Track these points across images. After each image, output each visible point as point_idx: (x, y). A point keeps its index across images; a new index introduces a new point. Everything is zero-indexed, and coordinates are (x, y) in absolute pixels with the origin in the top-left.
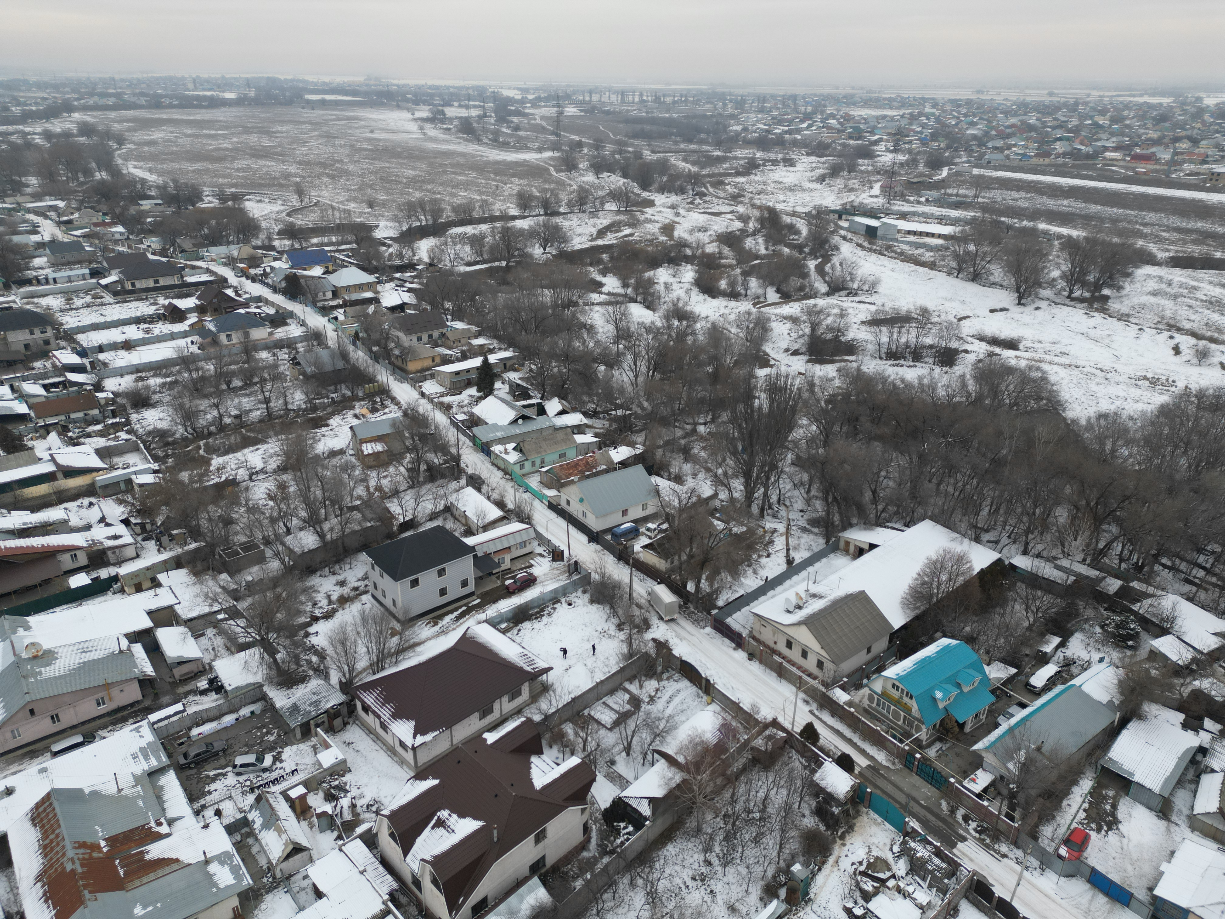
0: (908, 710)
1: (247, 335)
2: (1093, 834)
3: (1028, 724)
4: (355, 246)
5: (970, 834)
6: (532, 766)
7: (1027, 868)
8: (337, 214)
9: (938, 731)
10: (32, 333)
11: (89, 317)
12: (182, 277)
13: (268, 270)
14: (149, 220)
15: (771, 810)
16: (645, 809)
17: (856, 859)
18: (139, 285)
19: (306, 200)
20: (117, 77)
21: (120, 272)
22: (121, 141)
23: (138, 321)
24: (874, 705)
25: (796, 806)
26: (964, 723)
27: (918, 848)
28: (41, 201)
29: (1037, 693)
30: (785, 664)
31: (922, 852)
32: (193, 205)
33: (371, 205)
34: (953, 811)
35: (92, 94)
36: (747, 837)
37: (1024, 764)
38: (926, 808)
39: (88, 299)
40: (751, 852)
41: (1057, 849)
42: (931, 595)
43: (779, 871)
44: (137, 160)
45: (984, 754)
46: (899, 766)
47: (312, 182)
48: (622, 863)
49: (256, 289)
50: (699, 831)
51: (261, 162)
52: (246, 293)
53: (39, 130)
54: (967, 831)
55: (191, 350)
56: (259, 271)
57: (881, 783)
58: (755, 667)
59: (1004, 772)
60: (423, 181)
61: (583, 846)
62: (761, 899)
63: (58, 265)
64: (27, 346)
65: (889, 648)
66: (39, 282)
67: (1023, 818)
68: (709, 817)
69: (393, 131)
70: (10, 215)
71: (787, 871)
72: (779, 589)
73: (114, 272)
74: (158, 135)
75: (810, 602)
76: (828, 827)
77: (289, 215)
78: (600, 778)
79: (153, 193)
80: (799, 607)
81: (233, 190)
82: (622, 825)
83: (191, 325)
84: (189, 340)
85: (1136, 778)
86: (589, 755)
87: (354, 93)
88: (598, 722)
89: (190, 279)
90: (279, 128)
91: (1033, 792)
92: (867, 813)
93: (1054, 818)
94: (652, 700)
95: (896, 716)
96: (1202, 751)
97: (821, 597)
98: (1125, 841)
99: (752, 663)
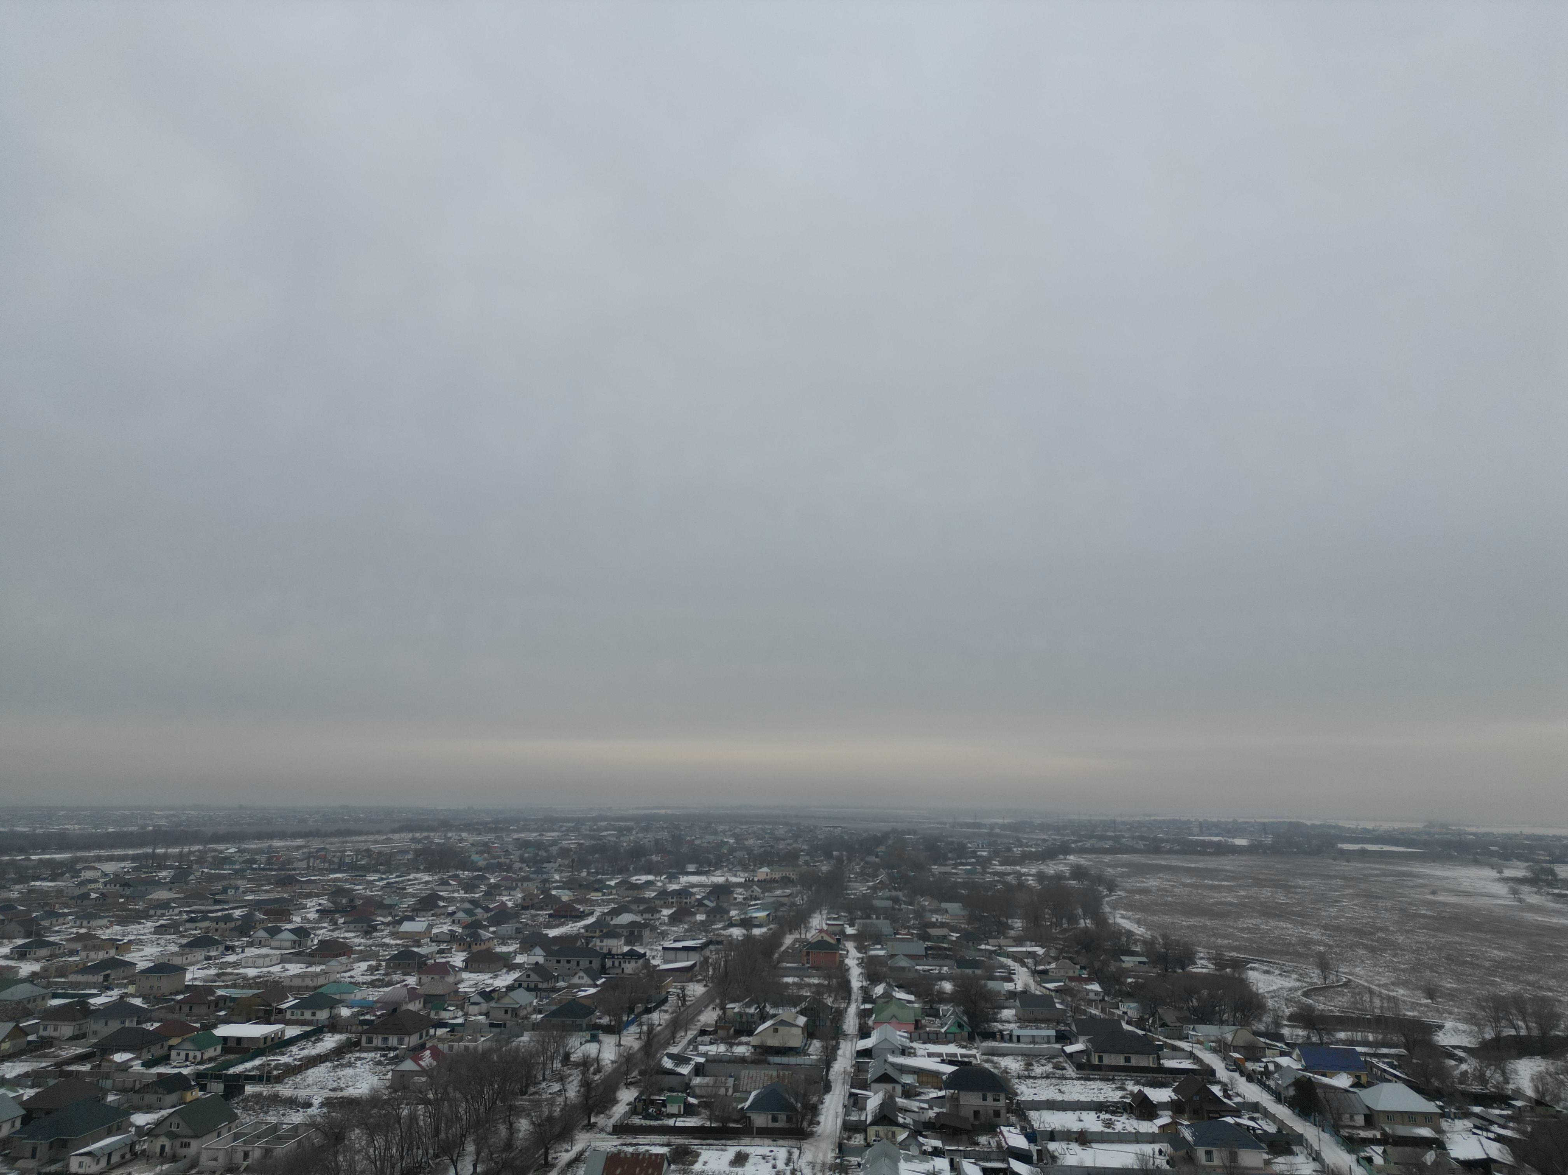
1: (1234, 1157)
4: (1403, 1051)
8: (1377, 1002)
10: (984, 1099)
11: (1045, 1092)
12: (1159, 1059)
13: (1271, 1067)
14: (1129, 980)
18: (1108, 1060)
19: (1332, 977)
20: (1118, 820)
21: (1089, 1041)
22: (1112, 887)
23: (1099, 1107)
28: (1021, 946)
32: (1183, 968)
33: (1431, 993)
35: (1090, 837)
39: (1049, 1068)
44: (1126, 909)
47: (1341, 954)
49: (1252, 1092)
51: (1273, 923)
52: (1238, 1095)
53: (1034, 871)
55: (1158, 1162)
56: (1258, 1067)
60: (1520, 969)
63: (1024, 1021)
64: (976, 1113)
66: (1002, 1039)
69: (1468, 894)
70: (990, 958)
73: (1082, 1039)
74: (1153, 883)
77: (1306, 994)
79: (1138, 949)
81: (1234, 954)
83: (1162, 1127)
84: (1157, 1147)
87: (1409, 843)
89: (1169, 1064)
90: (1301, 882)
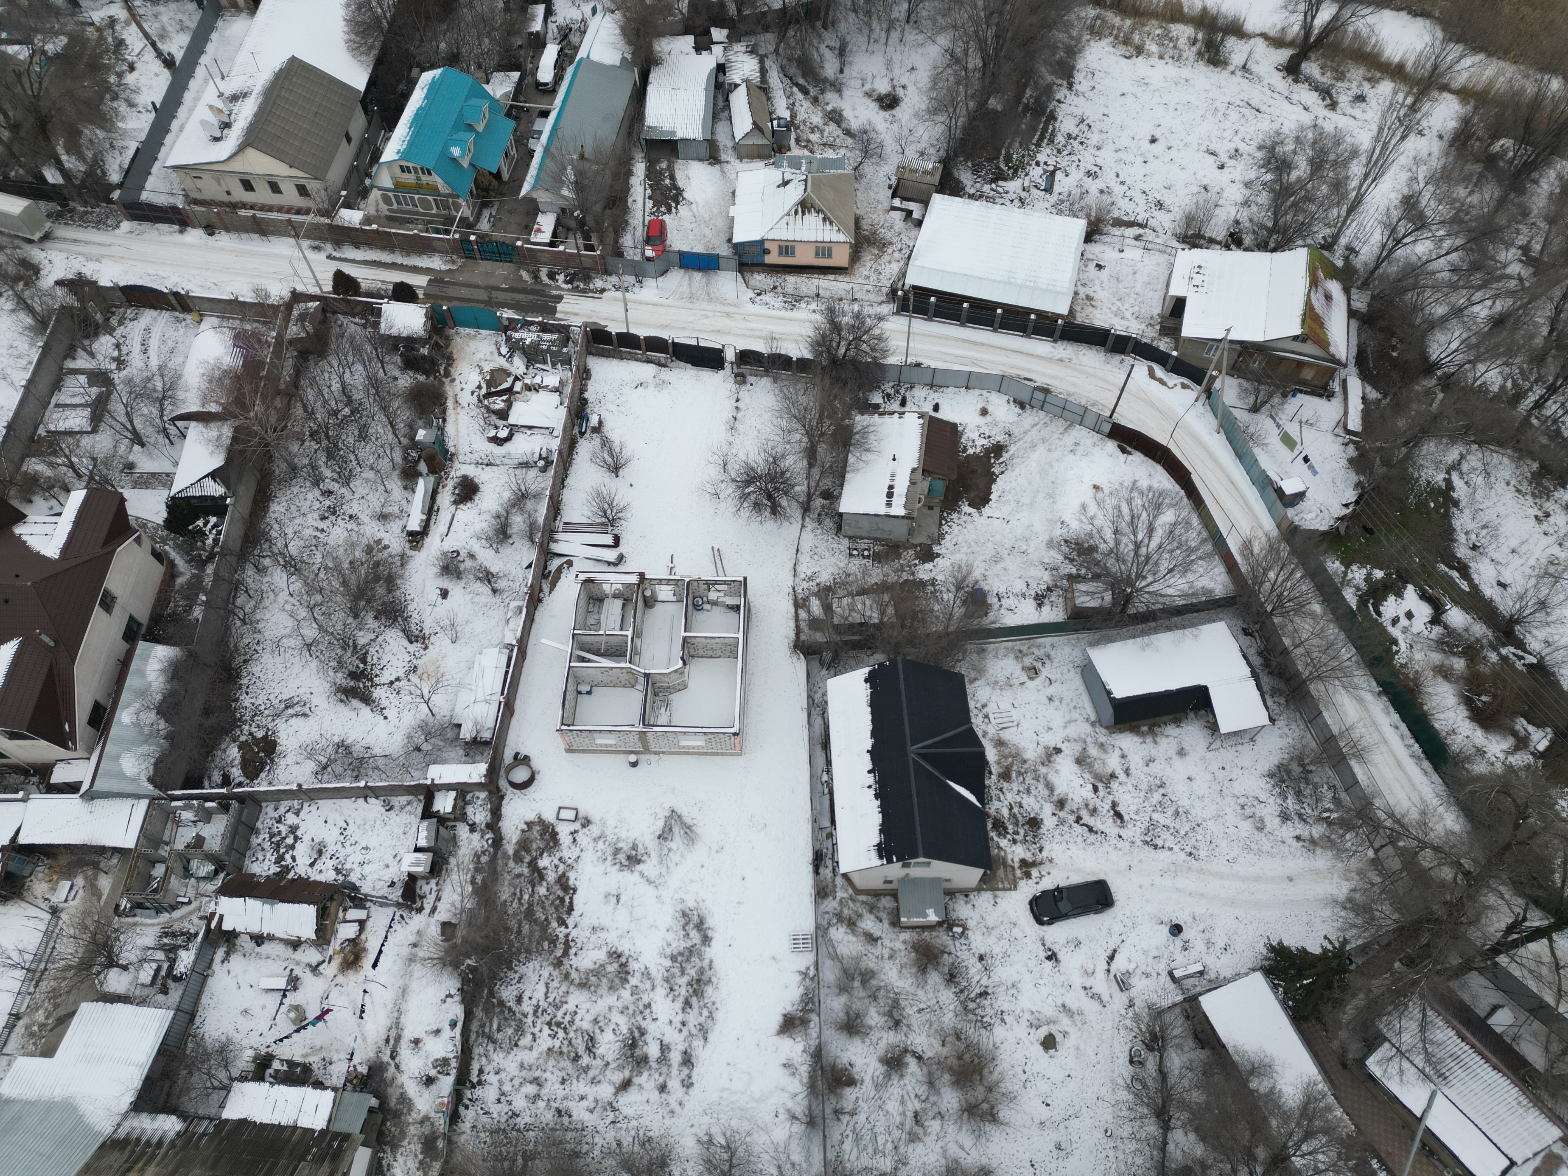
0: (433, 190)
2: (666, 218)
3: (559, 132)
5: (562, 289)
6: (24, 538)
7: (627, 290)
9: (478, 196)
15: (357, 396)
16: (215, 489)
17: (472, 386)
24: (395, 206)
25: (381, 374)
26: (499, 171)
27: (524, 336)
29: (550, 91)
30: (260, 214)
31: (529, 337)
34: (536, 277)
36: (351, 440)
37: (576, 182)
38: (511, 290)
40: (366, 452)
41: (643, 254)
42: (378, 19)
43: (405, 450)
45: (535, 195)
46: (460, 262)
48: (232, 560)
50: (294, 470)
54: (559, 288)
57: (452, 292)
58: (223, 240)
59: (563, 203)
61: (171, 573)
62: (405, 488)
65: (369, 123)
67: (601, 242)
68: (295, 447)
71: (415, 444)
72: (182, 112)
75: (236, 110)
76: (427, 374)
78: (128, 493)
80: (226, 125)
82: (200, 523)
85: (679, 135)
86: (91, 478)
88: (70, 433)
91: (598, 208)
92: (457, 333)
93: (627, 222)
94: (120, 362)
95: (426, 204)
96: (721, 69)
97: (245, 95)
98: (694, 206)
99: (217, 237)
